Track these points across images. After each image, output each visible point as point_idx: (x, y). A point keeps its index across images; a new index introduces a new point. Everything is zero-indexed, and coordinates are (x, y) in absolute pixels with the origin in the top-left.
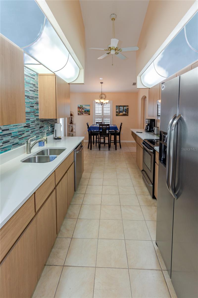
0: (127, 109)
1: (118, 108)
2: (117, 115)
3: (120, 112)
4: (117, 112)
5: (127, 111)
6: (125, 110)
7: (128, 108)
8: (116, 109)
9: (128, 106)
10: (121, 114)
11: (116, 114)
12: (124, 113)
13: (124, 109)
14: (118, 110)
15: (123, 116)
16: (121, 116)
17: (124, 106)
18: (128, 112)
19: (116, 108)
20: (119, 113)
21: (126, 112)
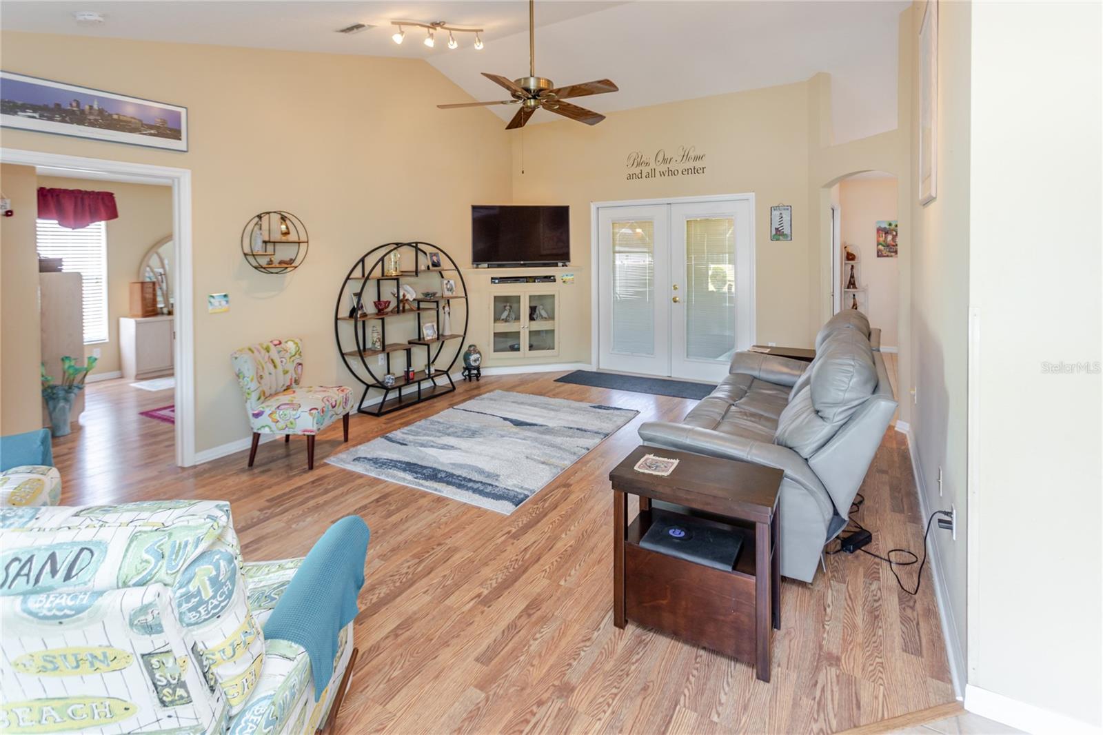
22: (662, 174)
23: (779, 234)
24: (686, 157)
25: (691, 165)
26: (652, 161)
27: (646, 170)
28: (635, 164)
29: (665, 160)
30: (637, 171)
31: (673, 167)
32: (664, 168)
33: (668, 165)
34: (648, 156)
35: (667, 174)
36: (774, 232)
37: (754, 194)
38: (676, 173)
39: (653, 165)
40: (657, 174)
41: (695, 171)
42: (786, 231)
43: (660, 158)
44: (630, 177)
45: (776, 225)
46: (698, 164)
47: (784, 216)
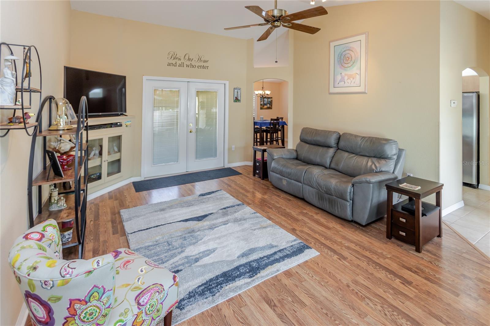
0: (271, 102)
1: (263, 99)
2: (261, 109)
3: (265, 104)
4: (261, 105)
5: (271, 103)
6: (269, 103)
7: (272, 100)
8: (261, 102)
9: (272, 98)
10: (265, 107)
11: (260, 107)
12: (268, 105)
13: (269, 101)
14: (262, 103)
15: (267, 109)
16: (265, 109)
17: (268, 98)
18: (272, 105)
19: (261, 100)
20: (264, 106)
21: (270, 105)
22: (187, 66)
23: (237, 100)
24: (200, 59)
25: (202, 64)
26: (182, 58)
27: (179, 62)
28: (173, 58)
29: (189, 59)
30: (174, 62)
31: (193, 63)
32: (189, 63)
33: (191, 62)
34: (181, 55)
35: (190, 67)
36: (235, 99)
37: (228, 82)
38: (195, 66)
39: (182, 61)
40: (185, 66)
41: (204, 67)
42: (239, 98)
43: (187, 57)
44: (169, 65)
45: (236, 96)
46: (205, 64)
47: (239, 92)
